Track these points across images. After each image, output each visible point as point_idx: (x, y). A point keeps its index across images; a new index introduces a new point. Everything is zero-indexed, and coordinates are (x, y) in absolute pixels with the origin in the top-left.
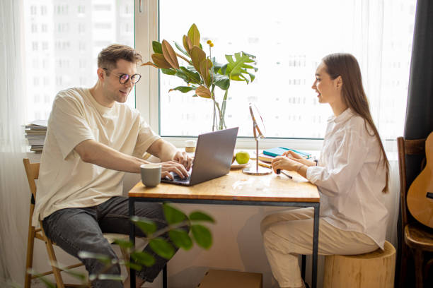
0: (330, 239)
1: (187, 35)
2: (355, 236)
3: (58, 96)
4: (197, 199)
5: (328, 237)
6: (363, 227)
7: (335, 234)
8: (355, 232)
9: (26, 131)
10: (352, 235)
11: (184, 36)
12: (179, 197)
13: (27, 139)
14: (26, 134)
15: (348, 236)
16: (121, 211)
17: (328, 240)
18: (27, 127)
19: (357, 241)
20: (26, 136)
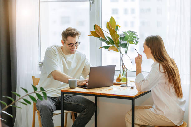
0: (151, 118)
1: (109, 22)
2: (161, 117)
3: (47, 50)
4: (86, 94)
5: (150, 117)
6: (164, 113)
7: (153, 116)
8: (160, 115)
9: (39, 65)
10: (159, 116)
11: (107, 22)
12: (79, 92)
13: (39, 68)
14: (39, 66)
15: (157, 117)
16: (68, 100)
17: (150, 118)
18: (39, 63)
19: (161, 119)
20: (39, 67)
